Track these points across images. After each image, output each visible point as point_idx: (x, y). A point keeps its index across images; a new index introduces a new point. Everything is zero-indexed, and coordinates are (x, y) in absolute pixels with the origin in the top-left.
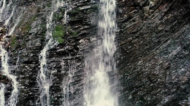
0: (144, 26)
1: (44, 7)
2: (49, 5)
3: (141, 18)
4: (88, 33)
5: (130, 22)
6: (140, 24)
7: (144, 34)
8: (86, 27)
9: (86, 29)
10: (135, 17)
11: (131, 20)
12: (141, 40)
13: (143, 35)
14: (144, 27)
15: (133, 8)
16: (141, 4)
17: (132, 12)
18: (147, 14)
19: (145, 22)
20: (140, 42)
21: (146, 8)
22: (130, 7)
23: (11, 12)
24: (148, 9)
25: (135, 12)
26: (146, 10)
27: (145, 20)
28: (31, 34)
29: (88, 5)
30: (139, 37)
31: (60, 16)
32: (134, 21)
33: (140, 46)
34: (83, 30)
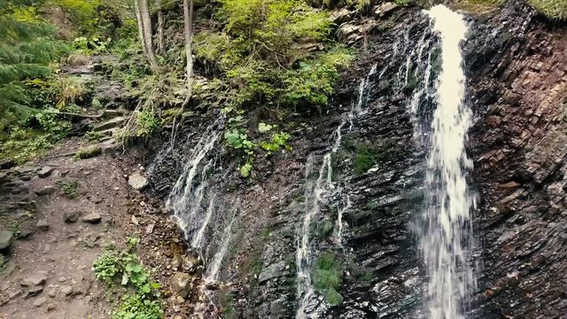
0: (551, 236)
1: (288, 203)
2: (299, 196)
3: (540, 214)
4: (397, 265)
5: (510, 226)
6: (540, 232)
7: (553, 261)
8: (392, 248)
9: (391, 254)
10: (521, 212)
11: (512, 220)
12: (547, 280)
13: (551, 264)
14: (551, 240)
15: (513, 184)
16: (538, 177)
17: (512, 197)
18: (556, 204)
19: (552, 224)
20: (544, 286)
21: (554, 189)
22: (506, 182)
23: (205, 209)
24: (561, 189)
25: (522, 198)
26: (554, 192)
27: (553, 221)
28: (264, 283)
29: (395, 193)
30: (539, 269)
31: (327, 227)
32: (520, 222)
33: (543, 297)
34: (382, 257)
